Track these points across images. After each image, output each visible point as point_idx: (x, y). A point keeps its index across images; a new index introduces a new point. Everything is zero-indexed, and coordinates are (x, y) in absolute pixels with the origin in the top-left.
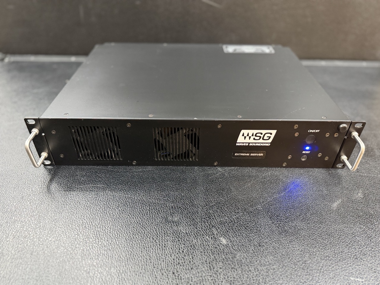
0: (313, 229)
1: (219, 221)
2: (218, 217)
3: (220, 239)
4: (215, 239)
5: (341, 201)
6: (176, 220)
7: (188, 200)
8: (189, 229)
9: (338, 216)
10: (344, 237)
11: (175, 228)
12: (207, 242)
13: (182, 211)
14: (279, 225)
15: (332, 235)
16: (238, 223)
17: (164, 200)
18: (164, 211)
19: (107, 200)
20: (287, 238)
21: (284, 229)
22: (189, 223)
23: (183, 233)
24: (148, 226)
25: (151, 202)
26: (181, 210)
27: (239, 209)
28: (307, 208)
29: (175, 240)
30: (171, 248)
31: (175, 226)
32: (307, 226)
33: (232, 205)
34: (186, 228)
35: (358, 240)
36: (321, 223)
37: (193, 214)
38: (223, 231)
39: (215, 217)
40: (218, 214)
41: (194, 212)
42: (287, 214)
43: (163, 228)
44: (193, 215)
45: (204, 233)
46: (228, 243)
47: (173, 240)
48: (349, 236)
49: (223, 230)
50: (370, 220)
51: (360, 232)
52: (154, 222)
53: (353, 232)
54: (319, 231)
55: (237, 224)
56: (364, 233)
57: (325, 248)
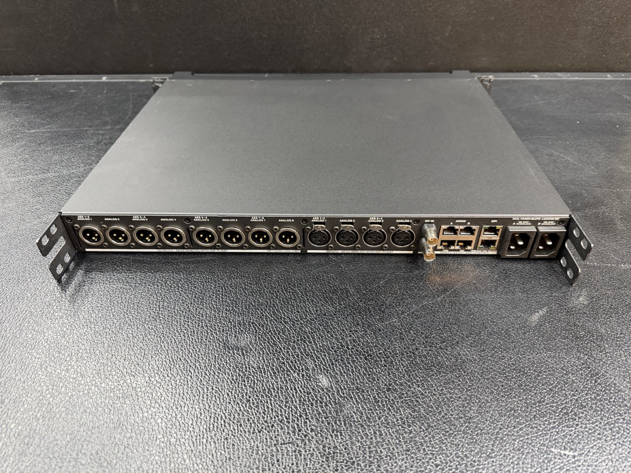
0: (491, 360)
1: (320, 345)
2: (319, 338)
4: (309, 377)
5: (546, 311)
6: (243, 345)
7: (270, 310)
8: (264, 361)
9: (539, 337)
10: (547, 376)
11: (240, 359)
12: (294, 383)
13: (255, 329)
14: (428, 354)
15: (524, 372)
16: (353, 349)
17: (226, 311)
18: (223, 330)
19: (127, 311)
20: (441, 377)
21: (435, 361)
22: (265, 349)
23: (253, 367)
24: (191, 356)
25: (202, 315)
26: (254, 327)
27: (358, 324)
28: (483, 323)
29: (237, 379)
30: (228, 394)
31: (239, 355)
32: (480, 355)
33: (346, 318)
34: (259, 358)
35: (572, 380)
36: (505, 350)
37: (276, 334)
38: (325, 363)
39: (313, 338)
40: (320, 334)
41: (277, 330)
42: (445, 334)
43: (218, 359)
44: (274, 337)
45: (291, 367)
46: (331, 385)
48: (557, 372)
49: (324, 362)
50: (597, 345)
51: (577, 366)
52: (204, 350)
53: (564, 366)
54: (501, 365)
55: (352, 352)
56: (584, 368)
57: (510, 394)
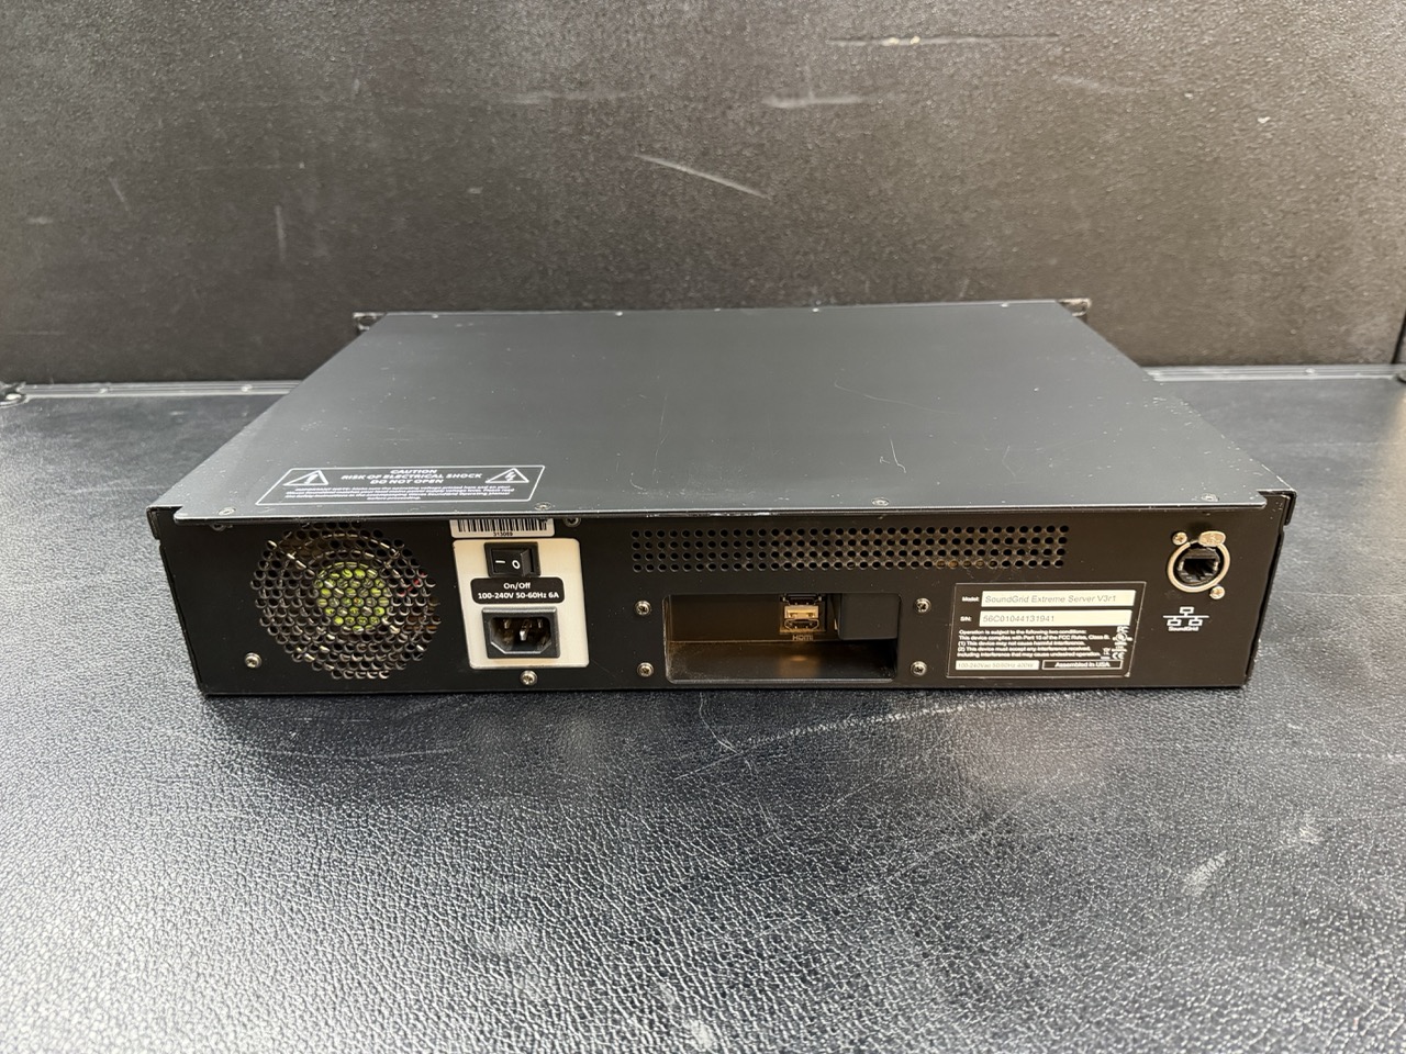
0: (1103, 978)
1: (693, 951)
2: (692, 934)
3: (686, 1026)
4: (666, 1026)
5: (1223, 861)
6: (509, 950)
7: (576, 868)
8: (559, 989)
9: (1213, 923)
10: (1241, 1014)
11: (501, 983)
12: (629, 1041)
13: (540, 914)
14: (951, 964)
15: (1185, 1005)
16: (773, 957)
17: (474, 870)
18: (464, 915)
19: (244, 870)
20: (985, 1020)
21: (970, 982)
22: (562, 961)
23: (531, 1002)
24: (386, 977)
25: (418, 880)
26: (537, 908)
27: (785, 900)
28: (1079, 891)
29: (491, 1032)
31: (500, 974)
32: (1076, 967)
33: (757, 884)
34: (547, 983)
35: (1304, 1024)
36: (1134, 954)
37: (588, 924)
38: (706, 992)
39: (678, 933)
40: (694, 924)
41: (592, 915)
42: (990, 919)
43: (449, 983)
44: (584, 931)
45: (621, 1002)
46: (719, 1045)
47: (482, 1032)
48: (1264, 1005)
49: (704, 989)
50: (1354, 939)
51: (1311, 991)
52: (416, 961)
53: (1280, 991)
54: (1128, 989)
55: (770, 964)
56: (1329, 993)
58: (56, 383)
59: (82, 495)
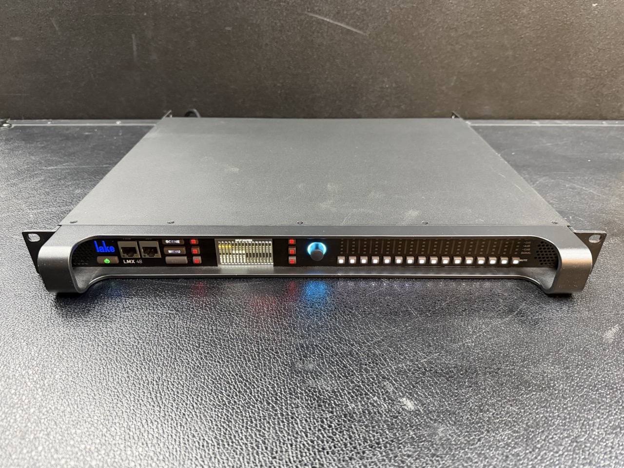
1: (395, 368)
2: (392, 361)
3: (401, 400)
4: (392, 401)
5: (618, 328)
6: (311, 368)
7: (332, 333)
8: (338, 385)
11: (311, 383)
12: (377, 407)
13: (321, 352)
18: (286, 353)
20: (532, 396)
21: (521, 380)
24: (257, 381)
26: (319, 350)
27: (430, 346)
28: (559, 341)
29: (312, 404)
31: (310, 379)
33: (416, 339)
34: (332, 382)
36: (590, 367)
37: (344, 356)
40: (392, 356)
41: (344, 352)
42: (523, 353)
43: (287, 383)
44: (343, 359)
45: (368, 391)
46: (418, 408)
47: (308, 404)
49: (404, 384)
52: (269, 373)
55: (431, 373)
58: (25, 119)
59: (52, 169)
